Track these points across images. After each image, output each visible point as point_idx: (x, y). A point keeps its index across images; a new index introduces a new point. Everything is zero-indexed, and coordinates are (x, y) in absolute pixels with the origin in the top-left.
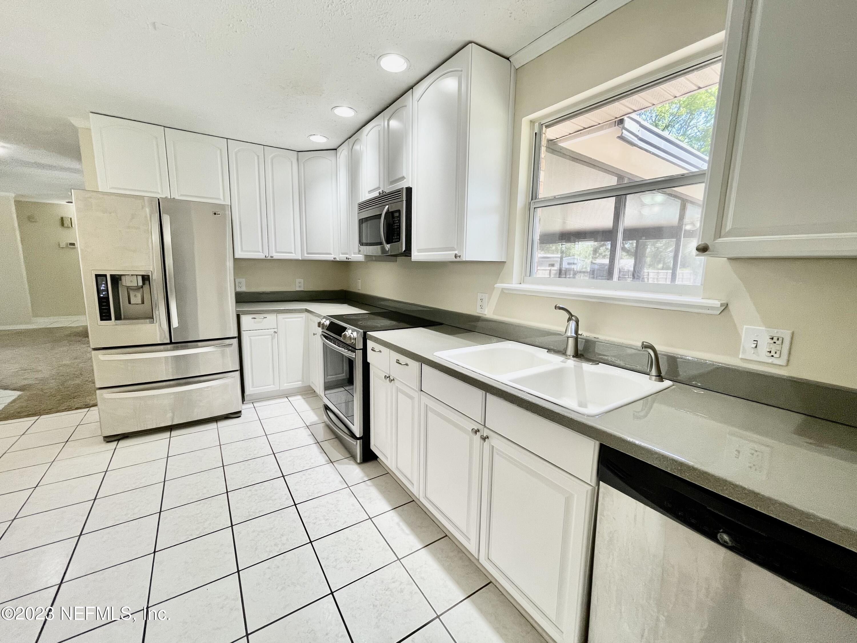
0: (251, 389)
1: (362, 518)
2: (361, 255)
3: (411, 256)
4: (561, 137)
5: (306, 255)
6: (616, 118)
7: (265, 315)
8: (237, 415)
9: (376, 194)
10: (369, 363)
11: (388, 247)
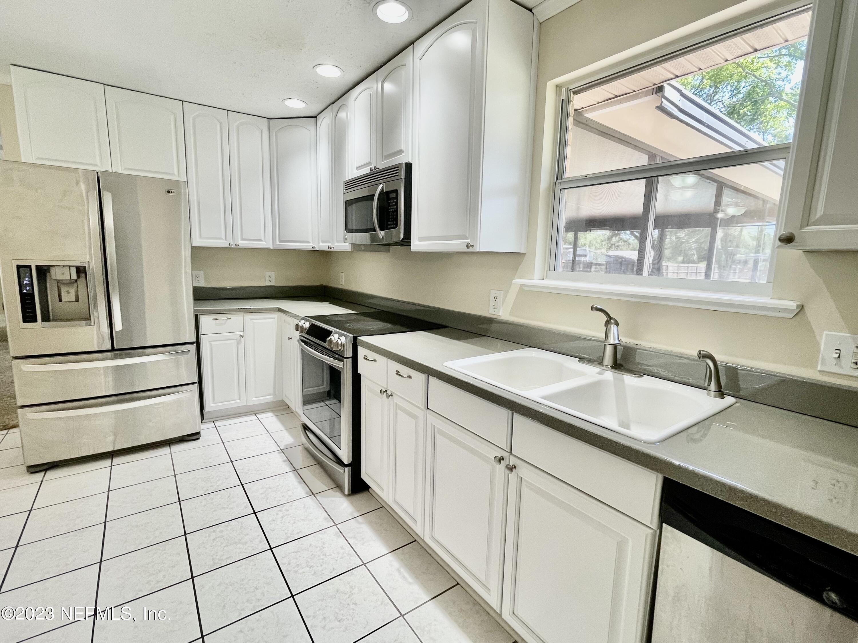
0: (212, 405)
1: (355, 564)
2: (347, 244)
3: (410, 245)
4: (590, 106)
5: (278, 243)
6: (655, 84)
7: (229, 316)
8: (194, 436)
9: (366, 171)
10: (360, 374)
11: (382, 234)
